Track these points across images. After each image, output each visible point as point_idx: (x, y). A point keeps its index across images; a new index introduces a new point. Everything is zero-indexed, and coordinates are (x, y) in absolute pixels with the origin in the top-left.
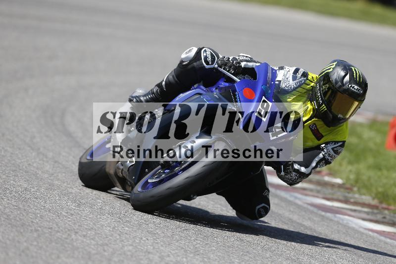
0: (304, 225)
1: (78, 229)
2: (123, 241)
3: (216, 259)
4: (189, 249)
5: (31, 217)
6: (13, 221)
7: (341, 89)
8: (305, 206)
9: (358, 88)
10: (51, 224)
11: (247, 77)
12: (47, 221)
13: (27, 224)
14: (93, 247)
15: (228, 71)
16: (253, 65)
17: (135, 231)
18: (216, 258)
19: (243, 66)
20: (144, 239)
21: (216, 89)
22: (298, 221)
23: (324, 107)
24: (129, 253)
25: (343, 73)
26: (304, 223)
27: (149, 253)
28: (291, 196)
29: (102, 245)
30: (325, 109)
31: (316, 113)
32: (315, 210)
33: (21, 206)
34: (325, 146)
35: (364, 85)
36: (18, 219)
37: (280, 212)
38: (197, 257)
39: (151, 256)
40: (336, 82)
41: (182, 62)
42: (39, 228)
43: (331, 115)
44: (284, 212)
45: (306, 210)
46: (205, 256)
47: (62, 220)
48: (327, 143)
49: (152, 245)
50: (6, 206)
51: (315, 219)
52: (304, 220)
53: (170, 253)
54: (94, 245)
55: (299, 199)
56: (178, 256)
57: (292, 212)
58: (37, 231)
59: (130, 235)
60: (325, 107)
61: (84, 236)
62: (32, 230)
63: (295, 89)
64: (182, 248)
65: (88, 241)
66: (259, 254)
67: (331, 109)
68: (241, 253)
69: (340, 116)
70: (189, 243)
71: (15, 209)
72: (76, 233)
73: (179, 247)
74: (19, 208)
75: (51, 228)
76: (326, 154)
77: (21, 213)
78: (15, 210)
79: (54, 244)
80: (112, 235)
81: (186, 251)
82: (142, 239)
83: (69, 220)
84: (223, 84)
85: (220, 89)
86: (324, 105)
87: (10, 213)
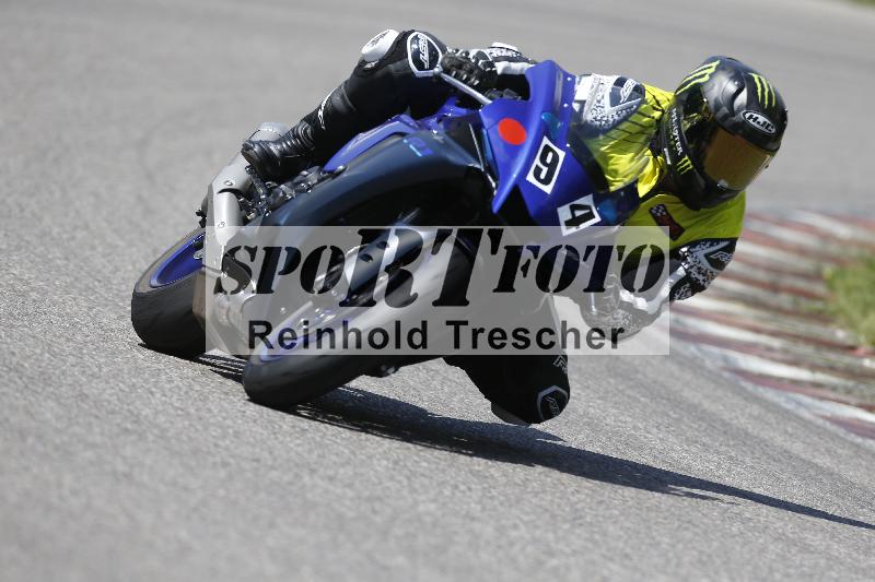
0: (816, 465)
1: (316, 463)
2: (415, 491)
3: (620, 537)
4: (560, 512)
5: (214, 434)
6: (173, 441)
7: (727, 124)
8: (820, 422)
9: (765, 123)
10: (257, 450)
11: (508, 93)
12: (248, 443)
13: (205, 449)
14: (348, 503)
15: (465, 82)
16: (522, 69)
17: (443, 471)
18: (621, 533)
19: (499, 72)
20: (462, 487)
21: (439, 121)
22: (803, 456)
23: (687, 162)
24: (428, 519)
25: (732, 87)
26: (816, 461)
27: (473, 519)
28: (789, 400)
29: (369, 499)
30: (688, 166)
31: (669, 174)
32: (841, 432)
33: (192, 410)
34: (688, 251)
35: (778, 116)
36: (184, 438)
37: (765, 435)
38: (578, 531)
39: (477, 526)
40: (718, 107)
41: (363, 62)
42: (232, 461)
43: (702, 182)
44: (772, 434)
45: (821, 432)
46: (596, 529)
47: (282, 442)
48: (693, 244)
49: (480, 502)
50: (160, 408)
51: (840, 451)
52: (816, 454)
53: (518, 522)
54: (352, 499)
55: (807, 407)
56: (537, 527)
57: (791, 435)
58: (225, 464)
59: (431, 478)
60: (689, 162)
61: (331, 479)
62: (215, 464)
63: (616, 125)
64: (546, 510)
65: (339, 491)
66: (716, 526)
67: (703, 168)
68: (676, 525)
69: (723, 183)
70: (561, 498)
71: (178, 415)
72: (313, 471)
73: (540, 506)
74: (188, 414)
75: (257, 460)
76: (692, 267)
77: (191, 425)
78: (178, 418)
79: (262, 495)
80: (392, 478)
81: (554, 516)
82: (456, 487)
83: (298, 442)
84: (452, 111)
85: (448, 122)
86: (686, 158)
87: (168, 425)
